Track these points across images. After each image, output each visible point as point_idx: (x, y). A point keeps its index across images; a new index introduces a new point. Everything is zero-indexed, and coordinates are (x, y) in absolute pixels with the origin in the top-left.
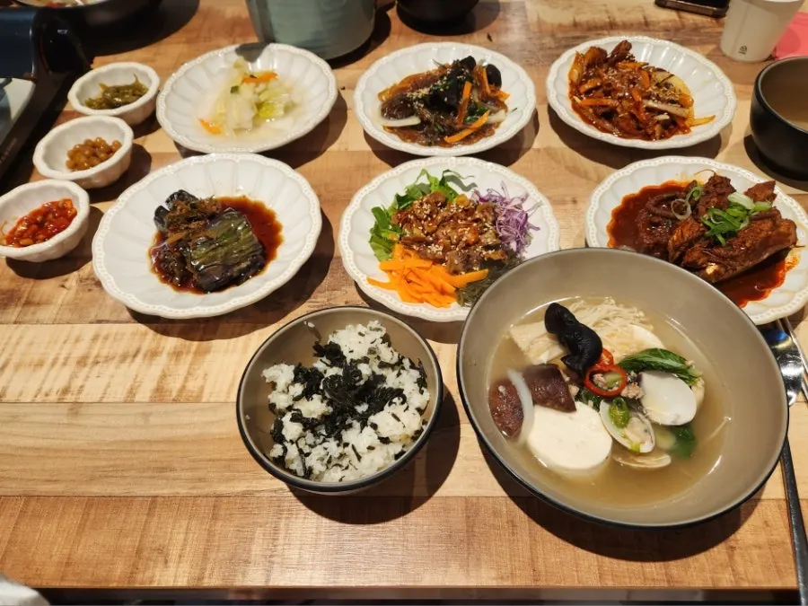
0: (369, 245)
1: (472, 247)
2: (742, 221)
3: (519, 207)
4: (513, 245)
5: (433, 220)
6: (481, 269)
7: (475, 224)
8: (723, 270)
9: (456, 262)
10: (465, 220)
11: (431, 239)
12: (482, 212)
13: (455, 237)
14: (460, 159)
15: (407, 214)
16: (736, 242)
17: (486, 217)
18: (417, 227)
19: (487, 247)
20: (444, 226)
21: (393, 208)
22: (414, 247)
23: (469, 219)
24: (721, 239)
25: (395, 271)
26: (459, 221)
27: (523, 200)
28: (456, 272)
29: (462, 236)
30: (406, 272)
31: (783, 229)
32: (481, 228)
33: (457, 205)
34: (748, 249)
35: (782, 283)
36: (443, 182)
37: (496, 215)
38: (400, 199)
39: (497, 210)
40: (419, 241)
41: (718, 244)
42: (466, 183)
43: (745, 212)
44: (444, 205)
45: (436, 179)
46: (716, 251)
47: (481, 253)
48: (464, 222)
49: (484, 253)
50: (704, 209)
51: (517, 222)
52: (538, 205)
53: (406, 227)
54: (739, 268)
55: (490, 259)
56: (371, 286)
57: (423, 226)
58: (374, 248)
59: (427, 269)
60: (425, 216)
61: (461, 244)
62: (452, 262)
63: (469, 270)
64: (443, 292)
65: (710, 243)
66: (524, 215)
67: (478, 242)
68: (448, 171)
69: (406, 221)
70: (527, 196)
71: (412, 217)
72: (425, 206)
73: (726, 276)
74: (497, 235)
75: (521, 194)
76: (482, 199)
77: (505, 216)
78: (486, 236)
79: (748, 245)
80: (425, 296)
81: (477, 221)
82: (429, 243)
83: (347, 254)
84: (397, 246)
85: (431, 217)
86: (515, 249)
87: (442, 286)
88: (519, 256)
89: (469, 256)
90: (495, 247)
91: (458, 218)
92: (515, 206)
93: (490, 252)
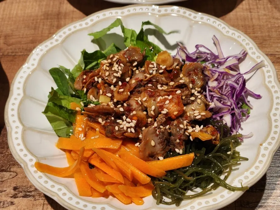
0: (44, 116)
1: (175, 123)
3: (233, 68)
4: (227, 120)
5: (124, 85)
6: (185, 152)
7: (179, 92)
9: (153, 143)
10: (167, 84)
11: (122, 109)
12: (189, 75)
13: (153, 108)
14: (163, 9)
15: (94, 76)
17: (193, 82)
18: (104, 94)
19: (194, 122)
20: (140, 92)
21: (78, 68)
22: (100, 120)
23: (172, 83)
25: (75, 152)
26: (159, 86)
27: (240, 60)
28: (152, 156)
29: (162, 107)
30: (87, 154)
32: (187, 96)
33: (158, 65)
36: (141, 36)
37: (206, 79)
38: (87, 57)
39: (206, 73)
40: (106, 113)
42: (172, 40)
44: (141, 64)
45: (133, 32)
47: (186, 130)
48: (165, 88)
49: (190, 130)
51: (233, 88)
52: (258, 67)
53: (92, 93)
55: (197, 140)
56: (40, 174)
57: (112, 92)
58: (51, 120)
59: (114, 151)
60: (115, 80)
61: (161, 118)
62: (147, 143)
63: (169, 153)
64: (135, 182)
66: (241, 80)
67: (182, 115)
68: (148, 23)
69: (93, 85)
70: (245, 54)
71: (100, 80)
72: (116, 67)
74: (207, 106)
75: (237, 52)
76: (189, 58)
77: (216, 80)
78: (193, 107)
80: (109, 188)
81: (182, 86)
82: (119, 116)
83: (14, 130)
84: (79, 118)
85: (123, 80)
86: (229, 124)
87: (133, 175)
88: (234, 133)
89: (170, 134)
90: (204, 122)
91: (157, 82)
92: (230, 68)
93: (198, 128)
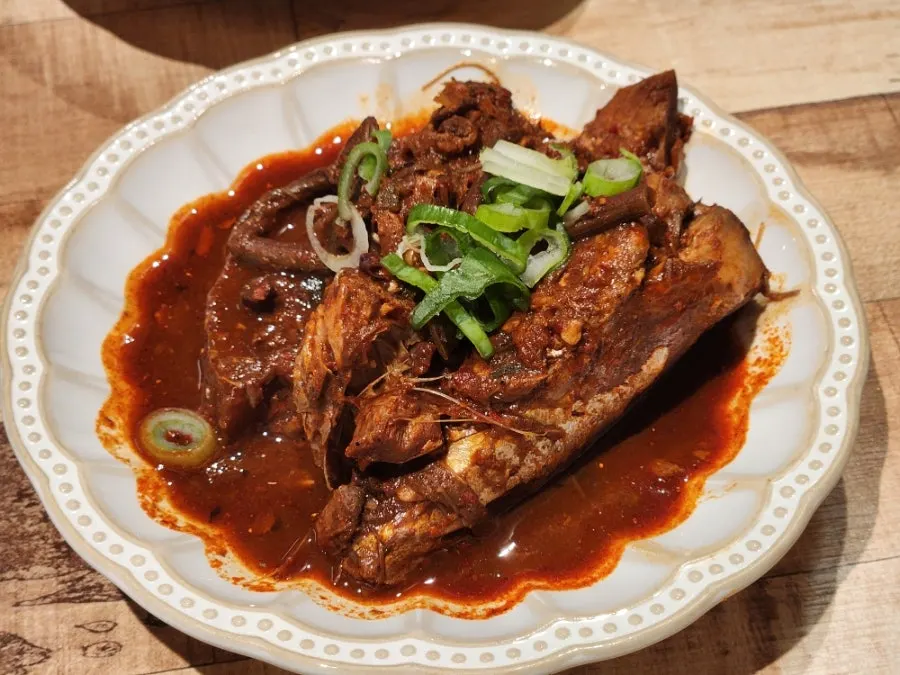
2: (541, 247)
8: (505, 450)
16: (527, 330)
24: (471, 329)
31: (695, 253)
34: (576, 350)
35: (742, 443)
41: (464, 350)
43: (545, 210)
46: (462, 379)
50: (397, 223)
54: (571, 427)
65: (436, 356)
73: (529, 467)
79: (570, 335)
